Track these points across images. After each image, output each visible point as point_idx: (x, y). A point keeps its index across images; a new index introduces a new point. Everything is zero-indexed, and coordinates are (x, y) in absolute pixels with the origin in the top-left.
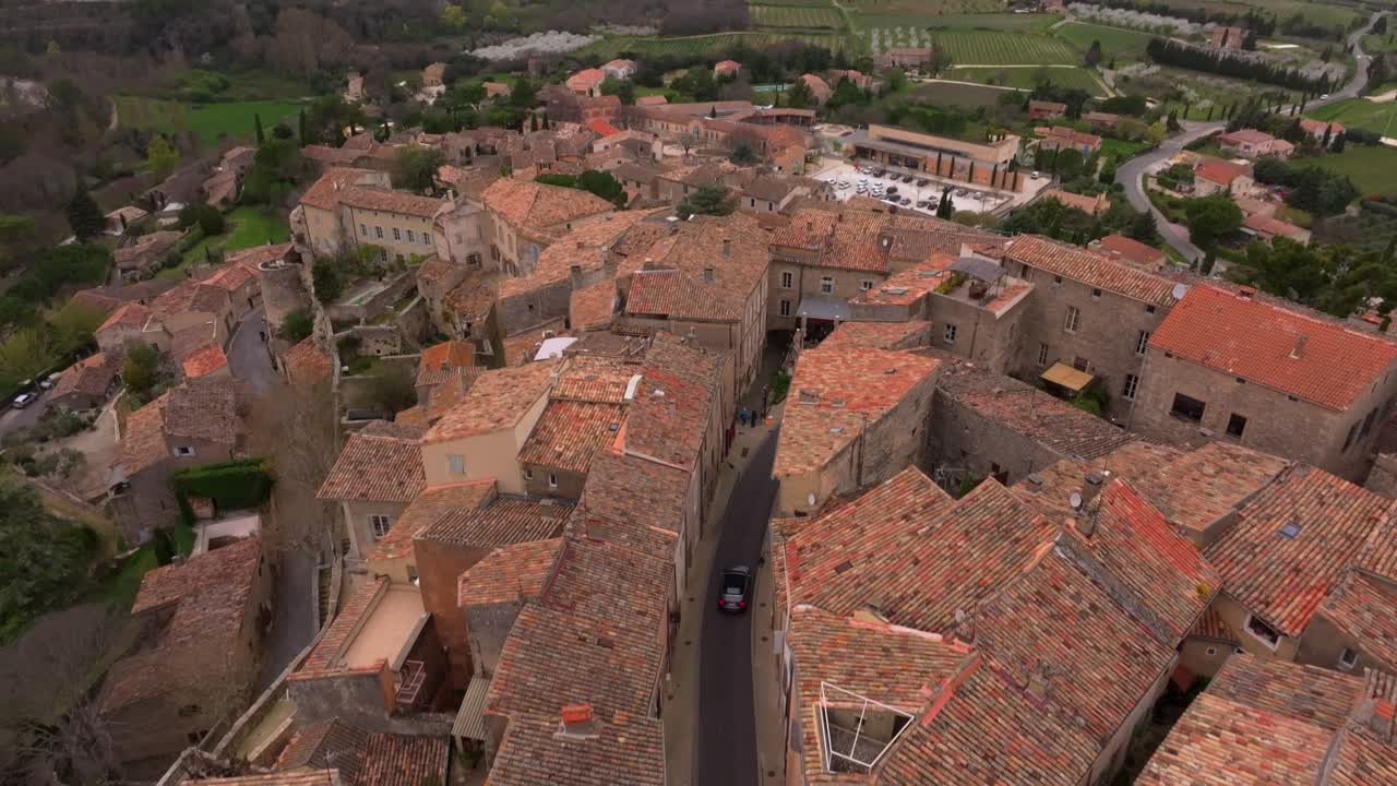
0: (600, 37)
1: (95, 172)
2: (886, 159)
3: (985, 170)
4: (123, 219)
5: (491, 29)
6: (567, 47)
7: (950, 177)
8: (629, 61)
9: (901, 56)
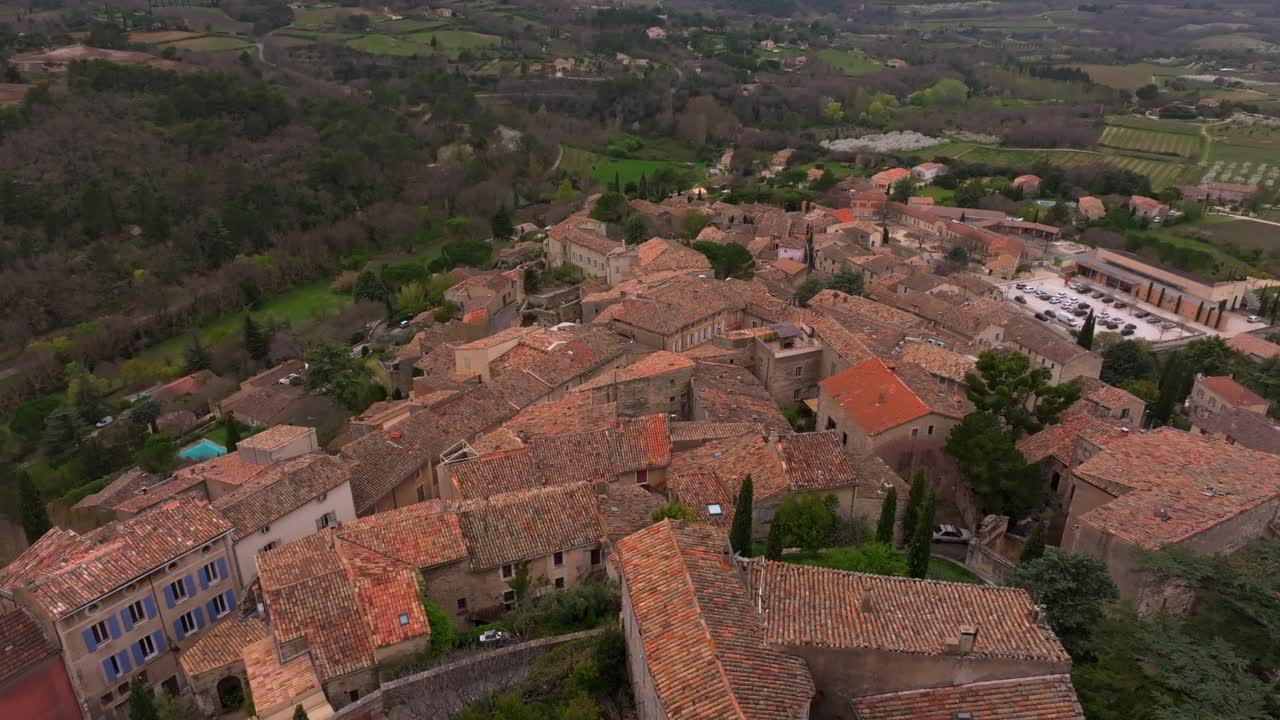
0: (946, 140)
1: (528, 198)
2: (1104, 280)
3: (1191, 305)
4: (523, 230)
5: (863, 124)
6: (913, 145)
7: (1159, 305)
8: (941, 165)
9: (1221, 190)
